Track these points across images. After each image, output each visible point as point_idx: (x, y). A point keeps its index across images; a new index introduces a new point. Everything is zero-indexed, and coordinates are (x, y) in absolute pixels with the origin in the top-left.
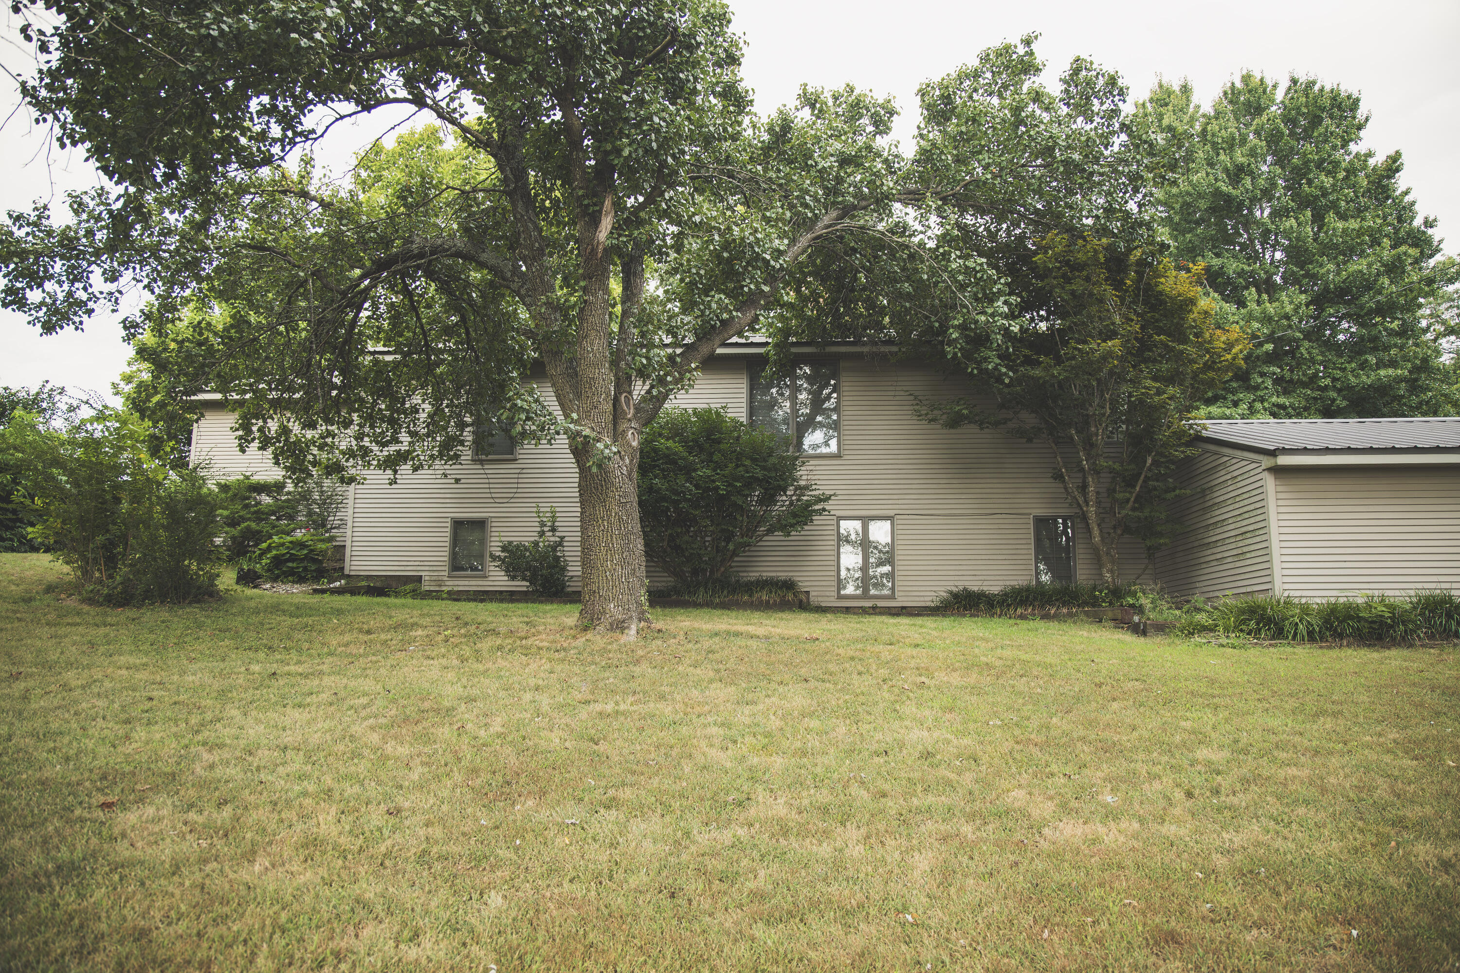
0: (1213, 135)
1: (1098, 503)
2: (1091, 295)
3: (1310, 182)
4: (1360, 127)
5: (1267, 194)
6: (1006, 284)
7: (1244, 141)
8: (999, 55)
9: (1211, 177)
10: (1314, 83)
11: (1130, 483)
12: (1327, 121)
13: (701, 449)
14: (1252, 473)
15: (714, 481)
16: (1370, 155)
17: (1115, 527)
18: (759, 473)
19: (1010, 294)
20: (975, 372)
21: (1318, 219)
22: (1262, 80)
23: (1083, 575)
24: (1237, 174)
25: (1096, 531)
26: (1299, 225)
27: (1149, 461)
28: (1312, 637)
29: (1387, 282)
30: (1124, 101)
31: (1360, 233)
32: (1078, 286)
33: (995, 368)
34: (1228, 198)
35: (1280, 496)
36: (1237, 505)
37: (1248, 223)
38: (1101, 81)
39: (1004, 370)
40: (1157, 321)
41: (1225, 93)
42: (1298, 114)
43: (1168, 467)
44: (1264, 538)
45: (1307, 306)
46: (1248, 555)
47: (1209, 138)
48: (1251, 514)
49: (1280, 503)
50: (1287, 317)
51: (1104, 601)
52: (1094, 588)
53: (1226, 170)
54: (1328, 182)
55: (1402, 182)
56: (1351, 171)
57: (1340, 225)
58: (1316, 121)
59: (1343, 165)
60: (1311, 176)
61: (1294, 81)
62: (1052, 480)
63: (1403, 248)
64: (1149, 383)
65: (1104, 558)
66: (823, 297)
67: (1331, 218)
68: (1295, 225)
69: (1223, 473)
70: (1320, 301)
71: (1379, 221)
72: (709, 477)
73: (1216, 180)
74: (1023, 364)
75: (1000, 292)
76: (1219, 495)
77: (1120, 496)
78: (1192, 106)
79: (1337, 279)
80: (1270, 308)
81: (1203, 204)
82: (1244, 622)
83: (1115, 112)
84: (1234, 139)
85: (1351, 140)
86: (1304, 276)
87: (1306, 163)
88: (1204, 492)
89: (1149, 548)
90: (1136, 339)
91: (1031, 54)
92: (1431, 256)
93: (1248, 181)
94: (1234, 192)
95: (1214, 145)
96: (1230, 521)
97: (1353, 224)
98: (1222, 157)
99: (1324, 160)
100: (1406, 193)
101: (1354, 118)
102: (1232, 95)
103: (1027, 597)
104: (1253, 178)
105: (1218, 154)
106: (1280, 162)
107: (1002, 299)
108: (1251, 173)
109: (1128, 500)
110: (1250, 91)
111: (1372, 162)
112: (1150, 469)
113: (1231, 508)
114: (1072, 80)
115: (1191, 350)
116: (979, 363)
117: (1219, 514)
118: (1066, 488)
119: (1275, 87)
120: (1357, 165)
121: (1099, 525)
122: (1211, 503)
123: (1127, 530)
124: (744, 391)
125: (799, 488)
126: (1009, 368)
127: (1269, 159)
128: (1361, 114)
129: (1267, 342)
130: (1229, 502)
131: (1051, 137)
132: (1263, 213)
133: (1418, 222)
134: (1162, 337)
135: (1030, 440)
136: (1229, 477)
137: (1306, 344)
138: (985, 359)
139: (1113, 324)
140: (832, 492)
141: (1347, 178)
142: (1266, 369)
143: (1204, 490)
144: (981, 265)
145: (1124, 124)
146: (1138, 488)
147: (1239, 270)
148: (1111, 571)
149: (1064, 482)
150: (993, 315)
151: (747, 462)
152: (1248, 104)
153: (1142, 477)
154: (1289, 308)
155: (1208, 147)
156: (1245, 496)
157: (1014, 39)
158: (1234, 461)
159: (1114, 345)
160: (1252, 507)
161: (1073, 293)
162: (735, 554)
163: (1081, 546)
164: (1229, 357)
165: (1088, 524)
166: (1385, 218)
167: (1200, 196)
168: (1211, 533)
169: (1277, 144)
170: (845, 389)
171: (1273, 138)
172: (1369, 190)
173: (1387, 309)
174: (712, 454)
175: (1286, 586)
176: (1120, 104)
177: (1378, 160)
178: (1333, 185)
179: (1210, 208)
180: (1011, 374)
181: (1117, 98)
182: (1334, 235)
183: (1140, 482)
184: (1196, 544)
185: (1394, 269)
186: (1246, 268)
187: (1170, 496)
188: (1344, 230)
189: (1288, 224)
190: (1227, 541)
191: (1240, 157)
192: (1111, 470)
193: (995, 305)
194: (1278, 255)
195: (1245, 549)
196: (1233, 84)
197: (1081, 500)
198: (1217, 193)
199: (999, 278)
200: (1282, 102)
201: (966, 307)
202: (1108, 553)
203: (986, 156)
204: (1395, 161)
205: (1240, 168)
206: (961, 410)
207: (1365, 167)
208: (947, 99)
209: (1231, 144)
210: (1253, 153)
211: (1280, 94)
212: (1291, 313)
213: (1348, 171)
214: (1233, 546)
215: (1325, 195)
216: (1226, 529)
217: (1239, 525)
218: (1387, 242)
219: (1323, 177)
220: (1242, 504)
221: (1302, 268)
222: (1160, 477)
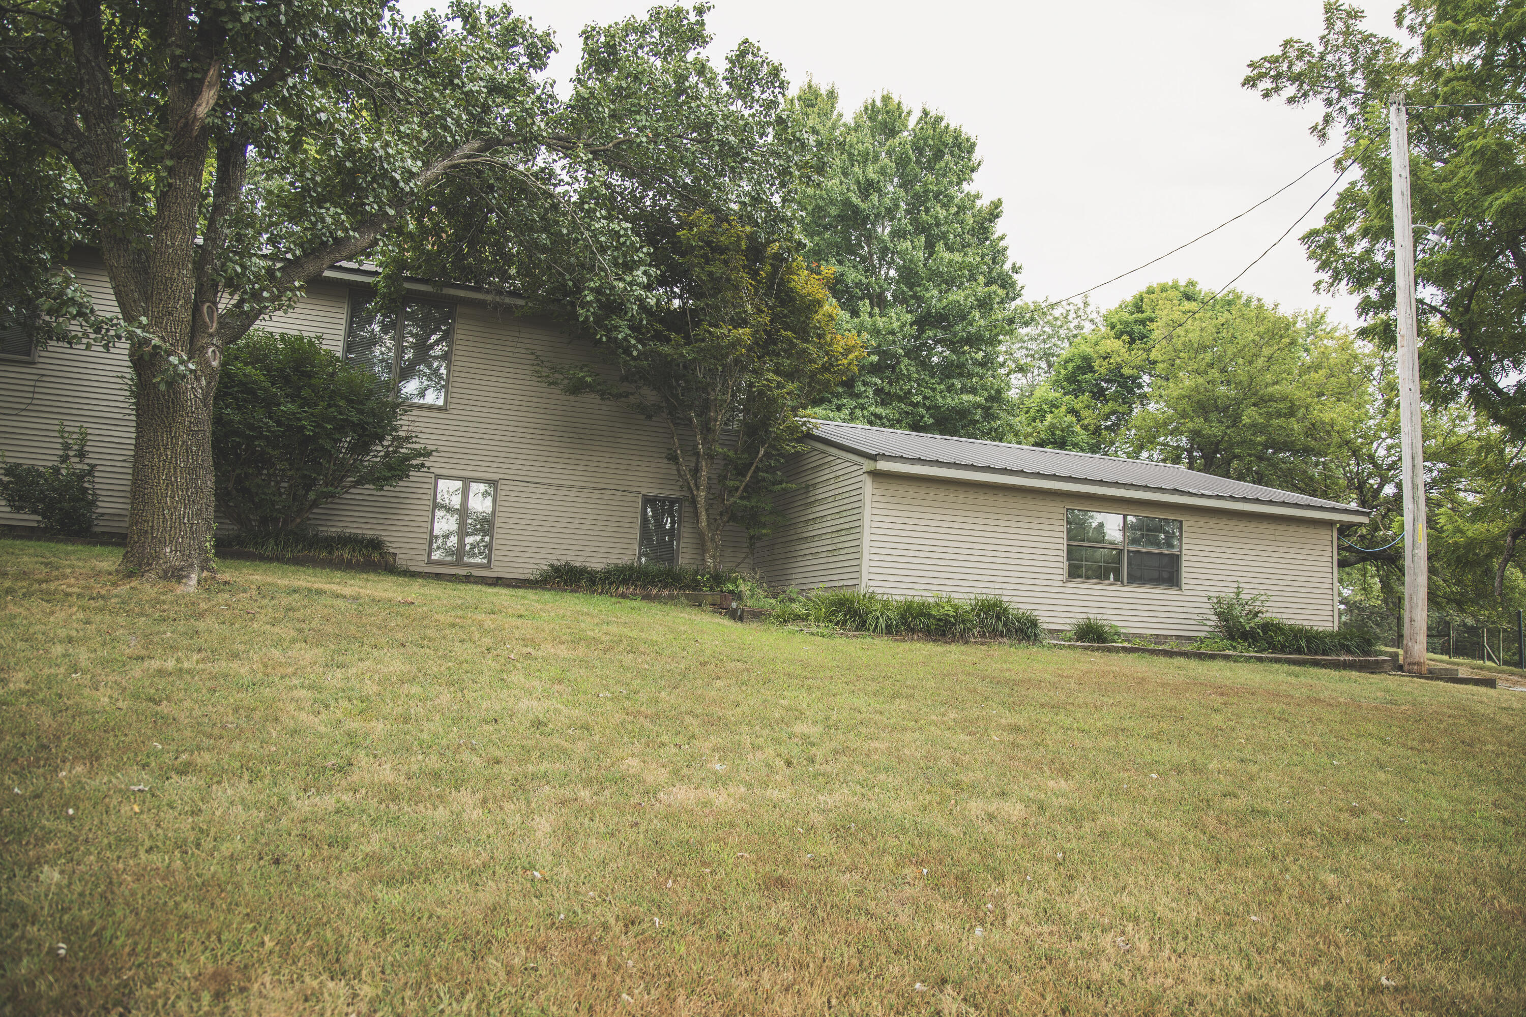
1: (709, 488)
2: (728, 280)
4: (973, 170)
5: (890, 213)
6: (648, 254)
7: (876, 159)
9: (844, 186)
10: (941, 119)
11: (741, 472)
13: (287, 380)
14: (853, 474)
15: (300, 420)
16: (978, 197)
17: (721, 514)
18: (355, 417)
19: (650, 265)
20: (604, 339)
21: (930, 246)
22: (899, 104)
23: (685, 558)
24: (867, 188)
25: (703, 516)
26: (914, 248)
27: (762, 452)
28: (889, 630)
29: (978, 315)
31: (962, 266)
32: (717, 269)
33: (625, 339)
34: (856, 210)
35: (876, 498)
36: (836, 504)
37: (870, 237)
38: (765, 70)
39: (633, 342)
40: (785, 316)
41: (866, 109)
42: (925, 144)
43: (778, 461)
44: (857, 536)
45: (911, 325)
46: (842, 552)
47: (847, 148)
48: (848, 513)
49: (875, 505)
50: (893, 333)
51: (705, 586)
52: (697, 572)
53: (858, 183)
54: (942, 213)
55: (999, 228)
56: (961, 209)
57: (947, 255)
58: (938, 155)
59: (956, 201)
60: (929, 205)
61: (926, 113)
62: (665, 461)
63: (994, 288)
64: (771, 375)
65: (708, 544)
66: (446, 232)
67: (940, 246)
68: (910, 248)
69: (827, 471)
70: (922, 322)
72: (294, 414)
73: (848, 189)
74: (653, 338)
75: (641, 262)
76: (821, 493)
77: (730, 483)
78: (835, 113)
79: (938, 305)
80: (880, 322)
81: (833, 211)
82: (833, 613)
83: (773, 103)
84: (868, 154)
85: (965, 180)
86: (912, 297)
87: (926, 191)
88: (808, 488)
89: (752, 538)
90: (765, 331)
92: (1014, 299)
93: (875, 197)
94: (862, 205)
96: (829, 518)
97: (958, 257)
98: (856, 169)
99: (941, 193)
100: (1002, 238)
101: (970, 160)
102: (871, 111)
103: (630, 576)
104: (880, 196)
105: (853, 165)
106: (905, 185)
107: (642, 268)
108: (879, 190)
109: (737, 489)
110: (888, 112)
111: (978, 203)
112: (761, 460)
113: (831, 505)
115: (812, 348)
116: (609, 331)
117: (818, 511)
118: (678, 471)
119: (909, 113)
120: (967, 203)
121: (707, 510)
122: (813, 499)
123: (733, 518)
124: (343, 322)
125: (398, 438)
126: (639, 341)
127: (896, 180)
128: (976, 156)
129: (874, 353)
130: (830, 500)
131: (709, 113)
132: (884, 231)
133: (1007, 266)
134: (789, 333)
135: (649, 417)
136: (832, 475)
137: (906, 361)
138: (616, 328)
139: (745, 312)
140: (433, 448)
141: (957, 213)
142: (868, 379)
143: (808, 486)
144: (626, 229)
146: (748, 478)
147: (857, 280)
148: (714, 558)
149: (678, 463)
150: (631, 284)
151: (342, 403)
152: (884, 124)
153: (753, 467)
154: (896, 325)
155: (845, 157)
156: (845, 495)
158: (839, 461)
159: (744, 333)
160: (849, 506)
161: (711, 274)
162: (315, 504)
163: (686, 530)
164: (845, 362)
165: (696, 508)
166: (983, 257)
167: (832, 202)
168: (810, 528)
169: (905, 167)
170: (459, 337)
171: (902, 162)
172: (973, 229)
173: (974, 341)
174: (300, 389)
175: (871, 583)
177: (983, 203)
178: (946, 218)
179: (839, 215)
180: (640, 347)
181: (777, 90)
182: (941, 264)
183: (751, 472)
184: (795, 537)
185: (984, 304)
186: (864, 279)
187: (776, 488)
188: (950, 261)
189: (904, 246)
190: (824, 537)
191: (871, 173)
192: (725, 457)
193: (635, 273)
194: (892, 273)
195: (839, 546)
196: (874, 101)
197: (692, 484)
198: (847, 203)
199: (641, 247)
200: (914, 130)
201: (604, 270)
202: (712, 539)
203: (644, 117)
204: (996, 208)
205: (870, 184)
206: (584, 377)
207: (973, 207)
208: (612, 49)
209: (865, 158)
210: (883, 171)
211: (912, 122)
212: (897, 329)
213: (959, 207)
214: (829, 542)
215: (938, 225)
216: (824, 525)
217: (836, 522)
218: (981, 279)
219: (938, 208)
220: (841, 503)
221: (911, 289)
222: (769, 469)
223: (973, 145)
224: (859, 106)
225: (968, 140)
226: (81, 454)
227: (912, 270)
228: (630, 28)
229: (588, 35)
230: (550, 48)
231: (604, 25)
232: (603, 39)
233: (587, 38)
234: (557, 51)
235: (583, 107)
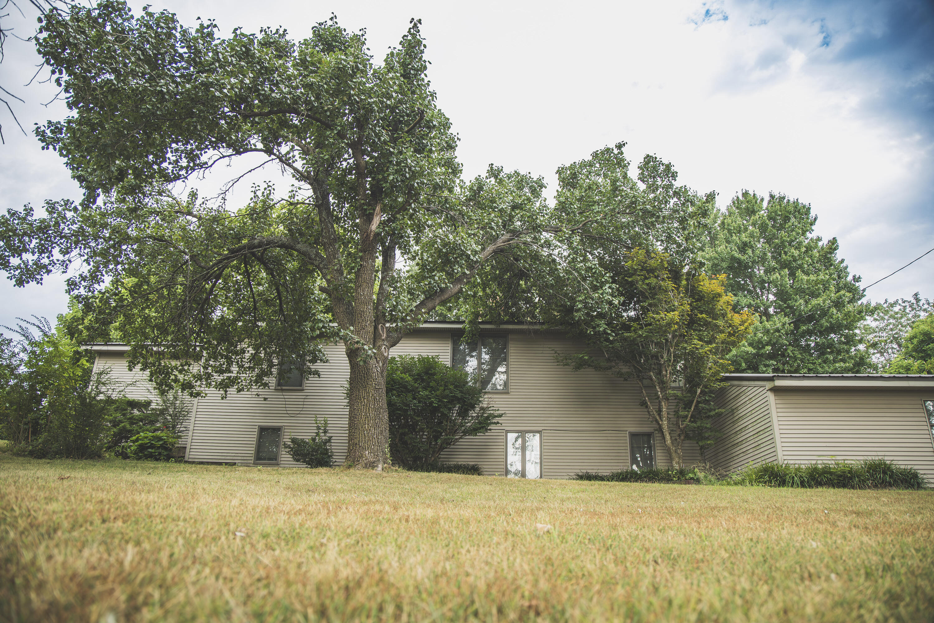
0: (728, 225)
1: (669, 419)
2: (660, 287)
3: (786, 253)
4: (812, 224)
5: (763, 259)
6: (610, 277)
7: (746, 229)
8: (602, 153)
9: (729, 249)
10: (784, 198)
11: (687, 405)
12: (793, 220)
13: (423, 380)
14: (761, 394)
15: (430, 398)
16: (819, 239)
17: (679, 435)
18: (459, 395)
19: (612, 283)
20: (591, 332)
21: (792, 275)
22: (754, 195)
23: (660, 464)
24: (744, 247)
25: (668, 437)
26: (782, 276)
27: (699, 391)
28: (802, 484)
29: (835, 311)
30: (675, 180)
31: (817, 283)
32: (653, 281)
33: (604, 330)
34: (739, 261)
35: (779, 406)
36: (753, 416)
37: (751, 277)
38: (662, 168)
39: (609, 332)
40: (700, 307)
41: (734, 203)
42: (776, 215)
43: (710, 396)
44: (770, 433)
45: (790, 324)
46: (762, 446)
47: (726, 227)
48: (762, 419)
49: (779, 411)
50: (778, 330)
51: (674, 477)
52: (668, 470)
53: (737, 245)
54: (796, 253)
55: (839, 255)
56: (809, 249)
57: (805, 278)
58: (786, 219)
59: (804, 244)
60: (786, 250)
61: (773, 197)
62: (639, 407)
63: (842, 292)
64: (696, 341)
65: (674, 455)
66: (499, 296)
67: (799, 273)
68: (779, 277)
69: (744, 397)
70: (797, 321)
71: (827, 277)
72: (427, 395)
73: (731, 250)
74: (621, 329)
75: (607, 282)
76: (742, 412)
77: (681, 413)
78: (715, 209)
79: (806, 309)
80: (768, 325)
81: (724, 265)
82: (761, 477)
83: (671, 186)
84: (740, 228)
85: (807, 230)
86: (786, 308)
87: (783, 242)
88: (733, 411)
89: (702, 448)
90: (688, 315)
91: (622, 153)
92: (859, 299)
93: (750, 251)
94: (742, 258)
95: (729, 230)
96: (750, 426)
97: (812, 277)
98: (734, 237)
99: (793, 241)
100: (843, 261)
101: (808, 218)
102: (737, 204)
103: (626, 476)
104: (753, 251)
105: (732, 236)
106: (769, 241)
107: (608, 285)
108: (751, 247)
109: (686, 416)
110: (748, 202)
111: (820, 244)
112: (700, 397)
113: (750, 417)
114: (645, 167)
115: (720, 323)
116: (594, 328)
117: (742, 424)
118: (648, 412)
119: (762, 200)
120: (812, 244)
121: (670, 434)
122: (737, 417)
123: (687, 437)
124: (449, 351)
125: (482, 409)
126: (612, 331)
127: (762, 240)
128: (813, 214)
129: (767, 345)
130: (748, 415)
131: (634, 197)
132: (760, 271)
133: (850, 278)
134: (704, 315)
135: (626, 380)
136: (748, 399)
137: (791, 348)
138: (598, 326)
139: (674, 306)
140: (503, 412)
141: (806, 252)
144: (595, 265)
145: (675, 192)
146: (692, 409)
147: (748, 303)
148: (679, 463)
149: (647, 407)
150: (602, 294)
151: (451, 387)
152: (747, 209)
153: (695, 401)
154: (779, 325)
155: (726, 231)
156: (757, 409)
157: (612, 145)
158: (750, 388)
159: (675, 315)
160: (762, 415)
162: (442, 448)
163: (659, 451)
165: (663, 433)
166: (831, 275)
167: (723, 260)
168: (738, 437)
169: (765, 231)
170: (512, 351)
171: (763, 228)
172: (820, 260)
174: (429, 383)
175: (785, 457)
176: (673, 181)
177: (824, 242)
178: (799, 255)
179: (729, 267)
180: (614, 334)
181: (671, 178)
182: (802, 283)
183: (694, 404)
184: (730, 445)
185: (838, 304)
186: (752, 302)
187: (712, 413)
188: (808, 281)
189: (774, 277)
190: (750, 439)
191: (744, 237)
192: (676, 397)
193: (604, 288)
194: (771, 297)
195: (759, 442)
196: (738, 197)
197: (658, 418)
198: (733, 258)
199: (606, 274)
200: (767, 209)
201: (586, 289)
202: (676, 452)
203: (597, 207)
204: (833, 244)
205: (745, 244)
206: (583, 357)
207: (816, 247)
208: (574, 176)
209: (739, 231)
210: (752, 236)
211: (765, 204)
212: (780, 327)
213: (807, 248)
214: (753, 441)
215: (795, 260)
216: (747, 432)
217: (755, 427)
218: (832, 288)
219: (793, 250)
220: (756, 414)
221: (785, 303)
222: (707, 402)
223: (809, 209)
224: (729, 202)
225: (804, 207)
226: (325, 432)
227: (782, 290)
228: (583, 164)
229: (559, 172)
230: (542, 186)
231: (568, 165)
232: (568, 172)
233: (560, 174)
234: (546, 187)
235: (563, 207)
